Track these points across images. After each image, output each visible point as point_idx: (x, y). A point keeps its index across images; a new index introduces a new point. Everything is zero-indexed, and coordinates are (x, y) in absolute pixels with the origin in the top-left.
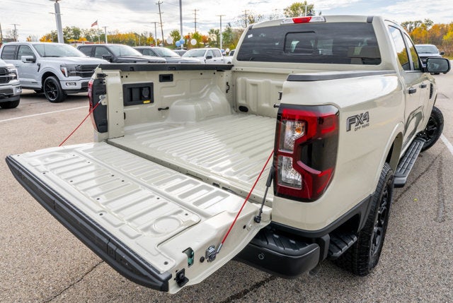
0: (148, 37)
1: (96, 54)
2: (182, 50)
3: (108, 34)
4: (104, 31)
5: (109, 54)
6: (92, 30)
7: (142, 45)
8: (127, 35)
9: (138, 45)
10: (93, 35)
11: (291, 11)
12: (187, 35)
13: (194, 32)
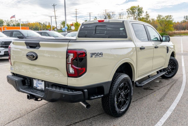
0: (48, 25)
1: (13, 35)
2: (66, 33)
3: (22, 23)
4: (19, 21)
5: (21, 35)
6: (12, 21)
7: (43, 30)
8: (34, 24)
9: (41, 30)
10: (12, 24)
11: (131, 11)
12: (72, 23)
13: (76, 22)
